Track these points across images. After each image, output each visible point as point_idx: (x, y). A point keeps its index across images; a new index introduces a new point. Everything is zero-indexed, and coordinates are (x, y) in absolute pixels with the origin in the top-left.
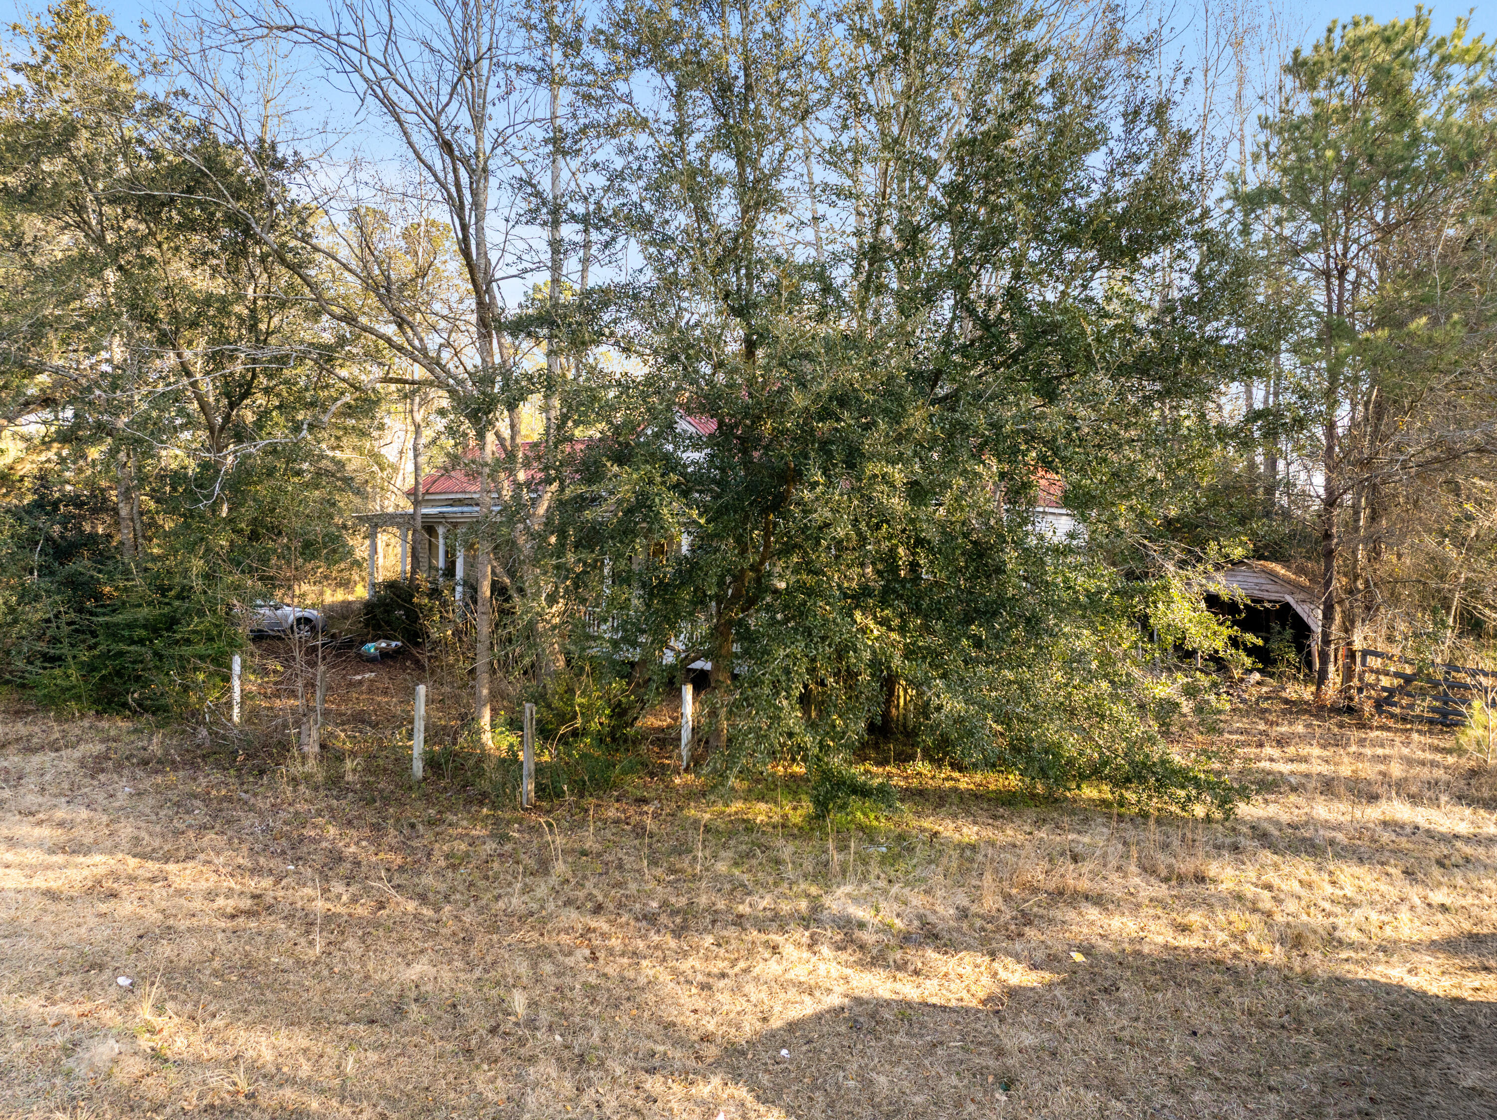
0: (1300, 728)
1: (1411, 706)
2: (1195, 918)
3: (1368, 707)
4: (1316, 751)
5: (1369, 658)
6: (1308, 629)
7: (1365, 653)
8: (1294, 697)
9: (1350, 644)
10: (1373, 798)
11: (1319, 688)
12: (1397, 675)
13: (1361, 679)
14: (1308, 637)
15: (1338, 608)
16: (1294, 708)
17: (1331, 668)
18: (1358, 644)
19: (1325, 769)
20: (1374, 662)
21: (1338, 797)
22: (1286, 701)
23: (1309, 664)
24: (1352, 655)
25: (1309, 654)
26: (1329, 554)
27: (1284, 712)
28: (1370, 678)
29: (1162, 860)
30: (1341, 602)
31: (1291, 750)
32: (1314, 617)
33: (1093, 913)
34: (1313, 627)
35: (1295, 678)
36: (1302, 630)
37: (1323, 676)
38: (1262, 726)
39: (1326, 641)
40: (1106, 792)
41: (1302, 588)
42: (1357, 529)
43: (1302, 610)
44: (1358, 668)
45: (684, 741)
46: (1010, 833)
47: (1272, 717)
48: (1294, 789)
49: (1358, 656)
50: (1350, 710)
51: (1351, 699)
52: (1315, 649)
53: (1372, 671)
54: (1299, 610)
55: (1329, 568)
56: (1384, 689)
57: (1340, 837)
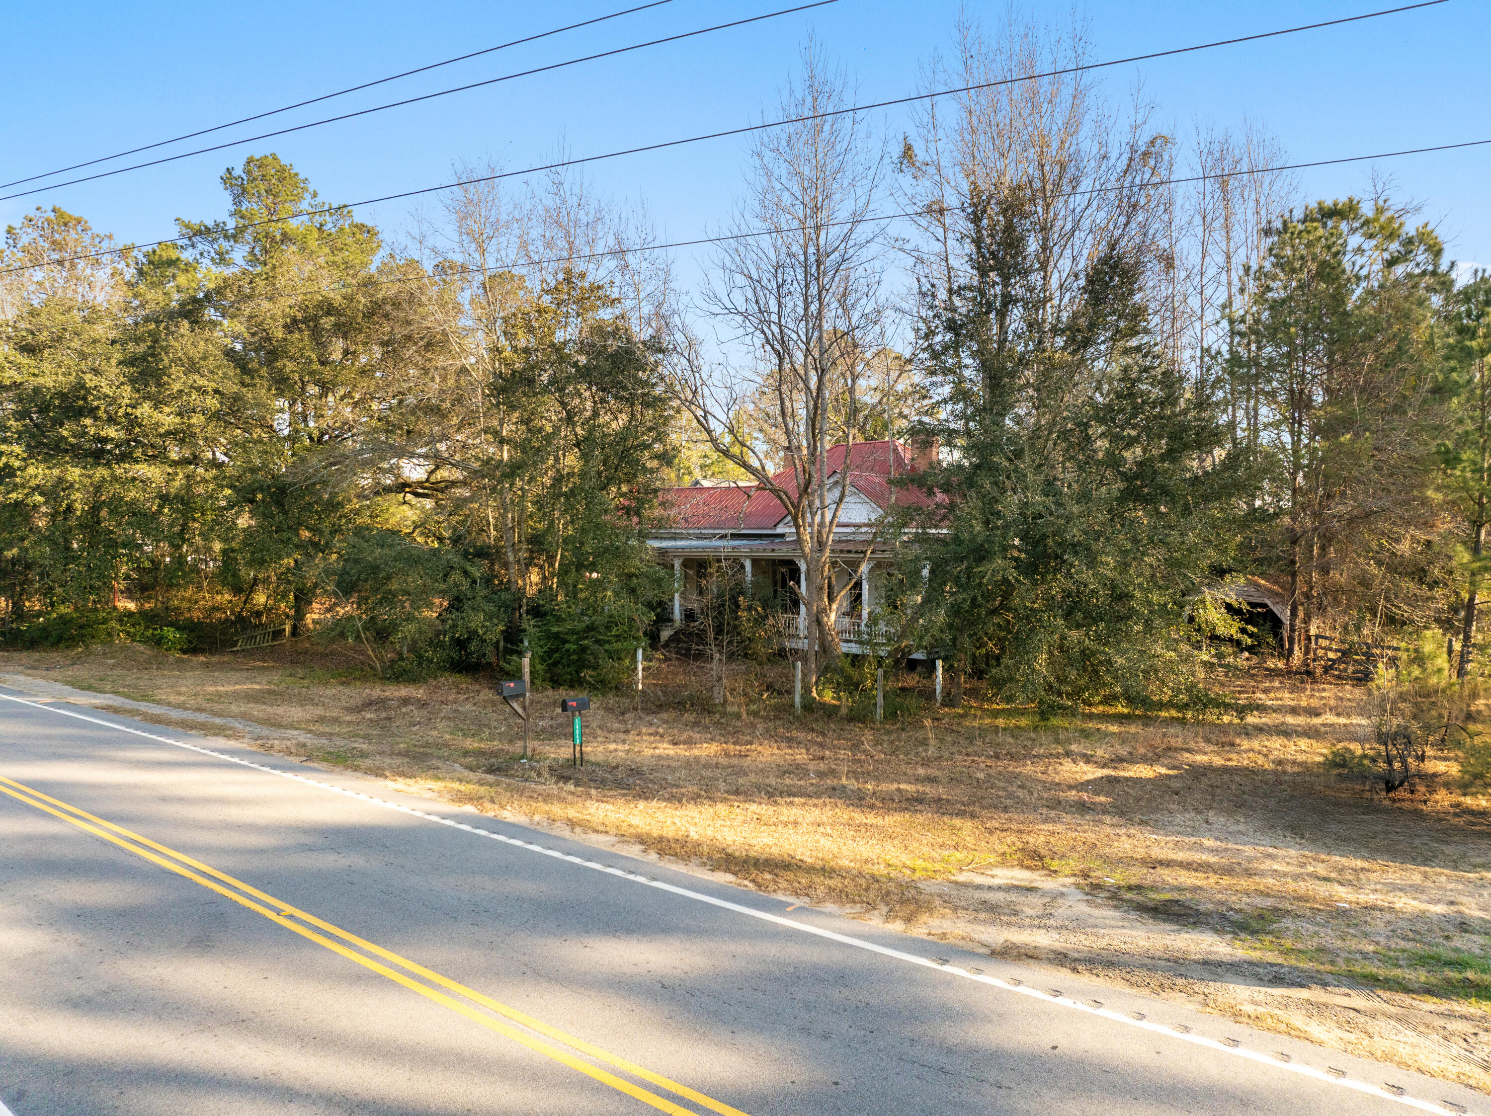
0: (1277, 684)
1: (1345, 670)
2: (1234, 756)
3: (1319, 671)
4: (1287, 695)
5: (1320, 640)
6: (1281, 622)
7: (1318, 637)
8: (1273, 666)
9: (1308, 631)
10: (1318, 715)
11: (1288, 660)
12: (1337, 651)
13: (1315, 654)
14: (1280, 628)
15: (1300, 608)
16: (1273, 673)
17: (1296, 647)
18: (1313, 631)
19: (1292, 703)
20: (1323, 643)
21: (1299, 715)
22: (1267, 669)
23: (1282, 646)
24: (1309, 638)
25: (1282, 639)
26: (1294, 575)
27: (1266, 676)
28: (1320, 653)
29: (1214, 738)
30: (1302, 604)
31: (1272, 695)
32: (1284, 614)
33: (1186, 755)
34: (1284, 620)
35: (1272, 655)
36: (1277, 623)
37: (1291, 651)
38: (1253, 683)
39: (1293, 630)
40: (1174, 713)
41: (1277, 594)
42: (1312, 558)
43: (1276, 609)
44: (1313, 645)
45: (938, 691)
46: (1133, 729)
47: (1259, 679)
48: (1274, 711)
49: (1313, 638)
50: (1308, 673)
51: (1308, 665)
52: (1285, 635)
53: (1321, 648)
54: (1275, 610)
55: (1294, 582)
56: (1329, 660)
57: (1299, 729)
